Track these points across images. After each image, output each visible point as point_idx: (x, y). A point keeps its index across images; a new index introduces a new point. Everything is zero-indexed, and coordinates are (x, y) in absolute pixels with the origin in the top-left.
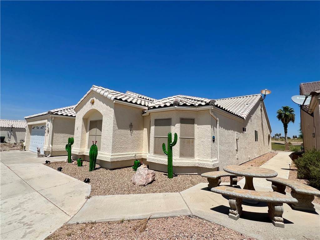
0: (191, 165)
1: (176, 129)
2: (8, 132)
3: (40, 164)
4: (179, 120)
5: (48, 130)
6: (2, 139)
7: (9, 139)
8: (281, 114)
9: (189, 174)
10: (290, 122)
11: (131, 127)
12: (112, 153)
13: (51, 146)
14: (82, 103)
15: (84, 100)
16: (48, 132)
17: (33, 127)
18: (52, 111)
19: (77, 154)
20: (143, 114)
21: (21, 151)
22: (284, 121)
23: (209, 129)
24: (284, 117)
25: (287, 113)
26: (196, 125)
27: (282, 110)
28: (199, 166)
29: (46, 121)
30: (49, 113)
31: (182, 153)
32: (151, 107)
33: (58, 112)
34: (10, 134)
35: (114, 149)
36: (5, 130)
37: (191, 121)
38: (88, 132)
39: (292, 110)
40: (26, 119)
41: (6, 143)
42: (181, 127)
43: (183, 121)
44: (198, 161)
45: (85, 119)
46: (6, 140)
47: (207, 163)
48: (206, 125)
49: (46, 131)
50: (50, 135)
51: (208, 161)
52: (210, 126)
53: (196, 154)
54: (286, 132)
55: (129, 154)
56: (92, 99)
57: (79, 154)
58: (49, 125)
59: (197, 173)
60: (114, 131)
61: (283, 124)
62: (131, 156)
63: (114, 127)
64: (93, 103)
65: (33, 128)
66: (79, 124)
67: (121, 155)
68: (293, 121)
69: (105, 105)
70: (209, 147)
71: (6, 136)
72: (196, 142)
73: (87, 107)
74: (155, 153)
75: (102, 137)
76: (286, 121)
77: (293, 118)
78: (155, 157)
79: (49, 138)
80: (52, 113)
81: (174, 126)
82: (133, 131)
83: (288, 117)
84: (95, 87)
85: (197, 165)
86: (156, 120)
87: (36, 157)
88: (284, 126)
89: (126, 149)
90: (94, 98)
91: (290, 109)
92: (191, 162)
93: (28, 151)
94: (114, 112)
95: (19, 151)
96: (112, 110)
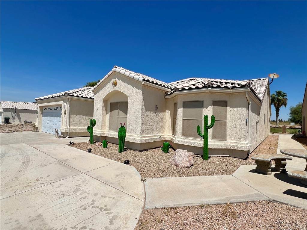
0: (223, 148)
1: (209, 111)
2: (12, 113)
3: (64, 145)
4: (212, 102)
5: (65, 112)
6: (7, 120)
7: (14, 120)
8: (274, 98)
9: (220, 156)
10: (282, 107)
11: (156, 109)
12: (141, 134)
13: (68, 127)
14: (102, 85)
15: (104, 82)
16: (65, 113)
17: (44, 108)
18: (68, 92)
19: (99, 135)
20: (166, 96)
21: (34, 131)
22: (277, 105)
23: (243, 112)
24: (277, 101)
25: (280, 98)
26: (228, 108)
27: (275, 94)
28: (232, 148)
29: (62, 102)
30: (66, 94)
31: (214, 135)
32: (180, 88)
33: (73, 93)
34: (14, 115)
35: (143, 132)
36: (10, 111)
37: (224, 104)
38: (109, 114)
39: (285, 94)
40: (36, 100)
41: (10, 123)
42: (214, 109)
43: (216, 103)
44: (229, 144)
45: (105, 101)
46: (11, 121)
47: (241, 145)
48: (240, 107)
49: (63, 112)
50: (67, 116)
51: (242, 143)
52: (245, 108)
53: (228, 137)
54: (277, 116)
55: (155, 136)
56: (114, 80)
57: (101, 135)
58: (66, 106)
59: (228, 155)
60: (142, 113)
61: (275, 108)
62: (157, 138)
63: (142, 108)
64: (115, 84)
65: (44, 110)
66: (98, 106)
67: (148, 136)
68: (285, 105)
69: (130, 87)
70: (243, 130)
71: (11, 118)
72: (229, 124)
73: (108, 89)
74: (184, 134)
75: (128, 119)
76: (278, 104)
77: (285, 103)
78: (184, 139)
79: (67, 119)
80: (69, 95)
81: (207, 108)
82: (157, 113)
83: (281, 102)
84: (117, 68)
85: (229, 147)
86: (184, 102)
87: (54, 138)
88: (276, 110)
89: (152, 131)
90: (117, 79)
91: (283, 93)
92: (224, 144)
93: (41, 132)
94: (142, 93)
95: (31, 132)
96: (140, 92)
